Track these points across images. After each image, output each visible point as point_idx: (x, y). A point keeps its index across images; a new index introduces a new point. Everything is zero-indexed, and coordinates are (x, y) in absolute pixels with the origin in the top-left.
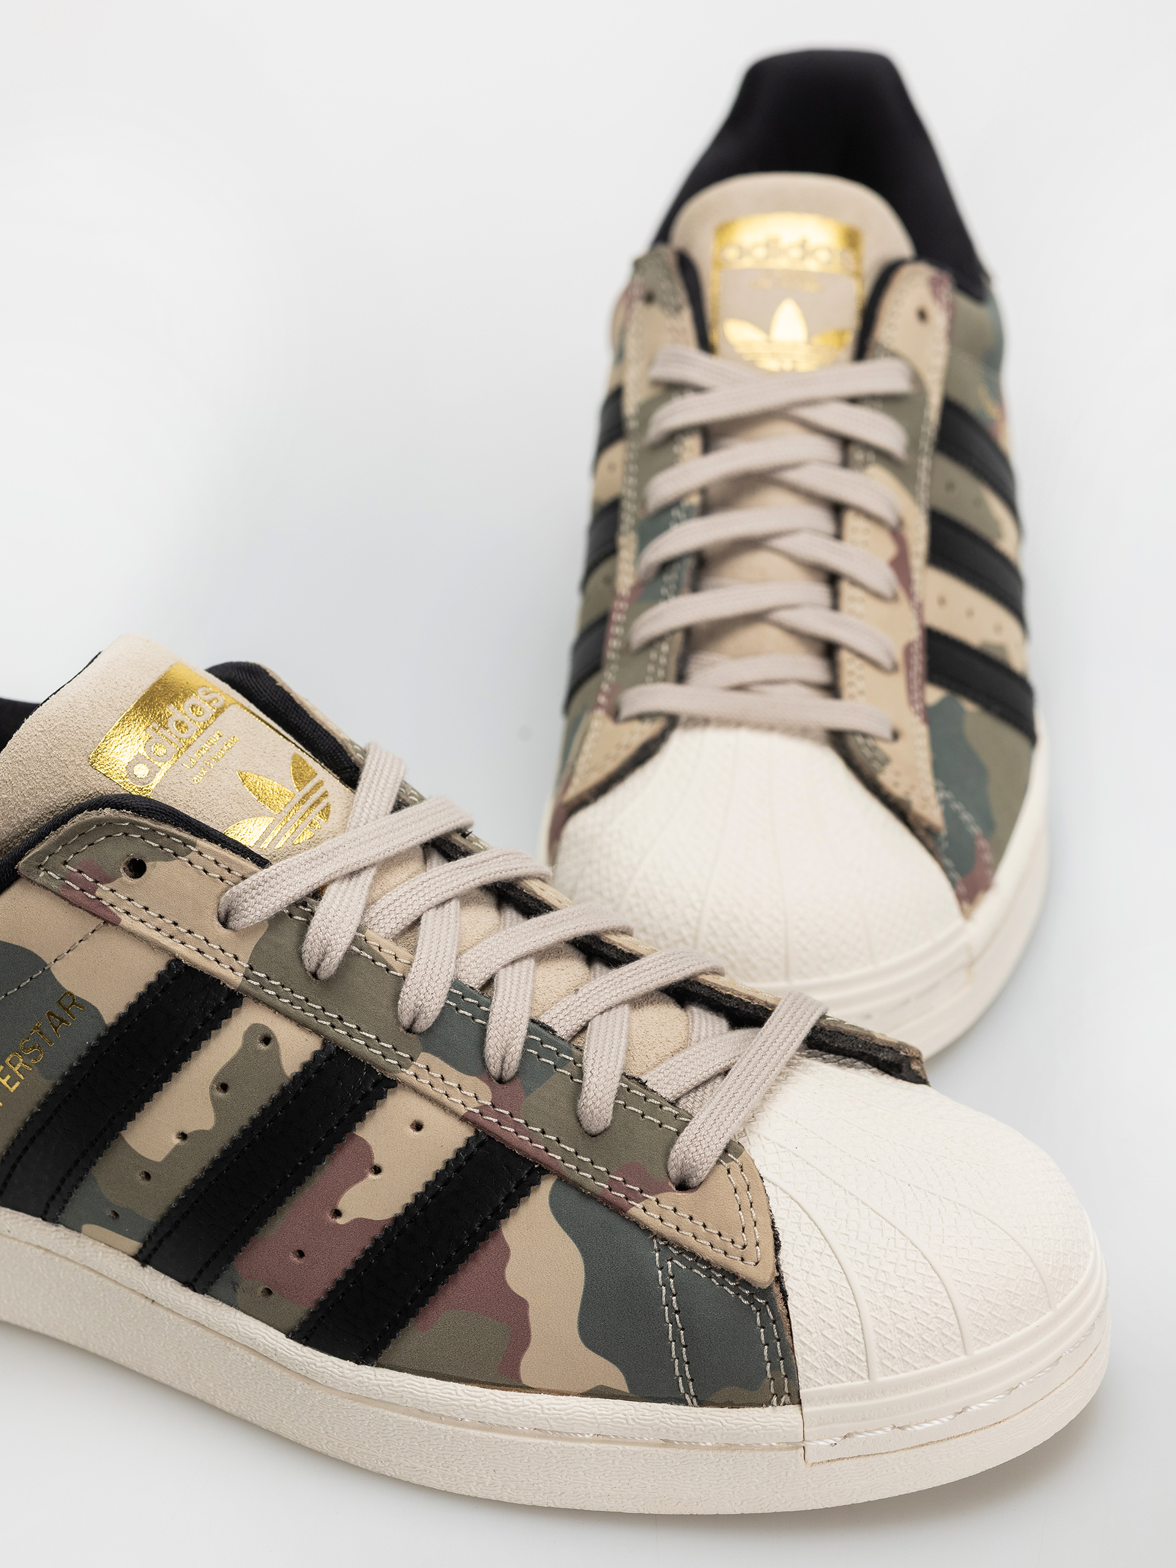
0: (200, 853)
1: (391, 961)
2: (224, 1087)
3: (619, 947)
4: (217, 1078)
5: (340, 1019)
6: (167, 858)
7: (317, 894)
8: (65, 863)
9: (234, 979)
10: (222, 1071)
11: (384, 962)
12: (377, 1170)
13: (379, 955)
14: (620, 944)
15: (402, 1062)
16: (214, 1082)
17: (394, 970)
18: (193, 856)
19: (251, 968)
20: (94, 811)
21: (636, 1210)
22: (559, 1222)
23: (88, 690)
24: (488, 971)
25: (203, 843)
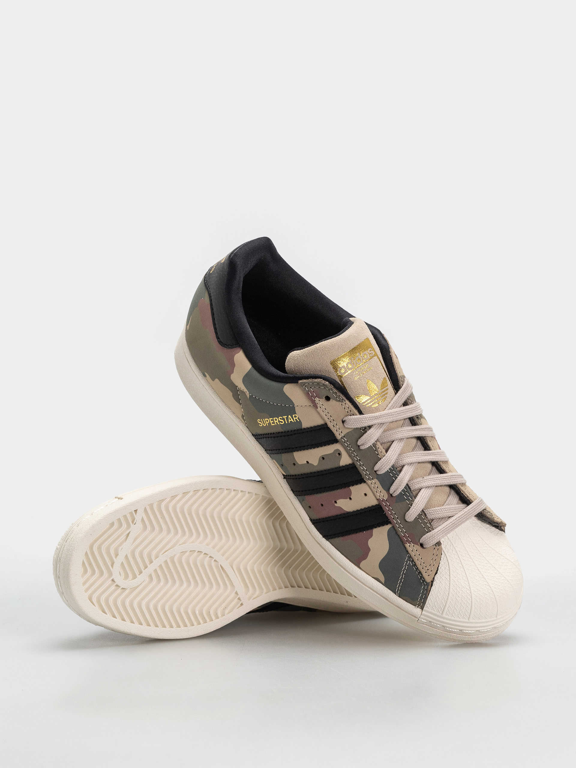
0: (345, 403)
1: (380, 453)
2: (323, 458)
3: (442, 467)
4: (323, 455)
5: (360, 460)
6: (337, 401)
7: (370, 427)
8: (311, 388)
9: (339, 437)
10: (325, 455)
11: (377, 452)
12: (350, 499)
13: (377, 450)
14: (442, 466)
15: (369, 479)
16: (322, 456)
17: (379, 456)
18: (343, 404)
19: (344, 436)
20: (324, 381)
21: (407, 545)
22: (388, 537)
23: (339, 343)
24: (403, 463)
25: (347, 402)
